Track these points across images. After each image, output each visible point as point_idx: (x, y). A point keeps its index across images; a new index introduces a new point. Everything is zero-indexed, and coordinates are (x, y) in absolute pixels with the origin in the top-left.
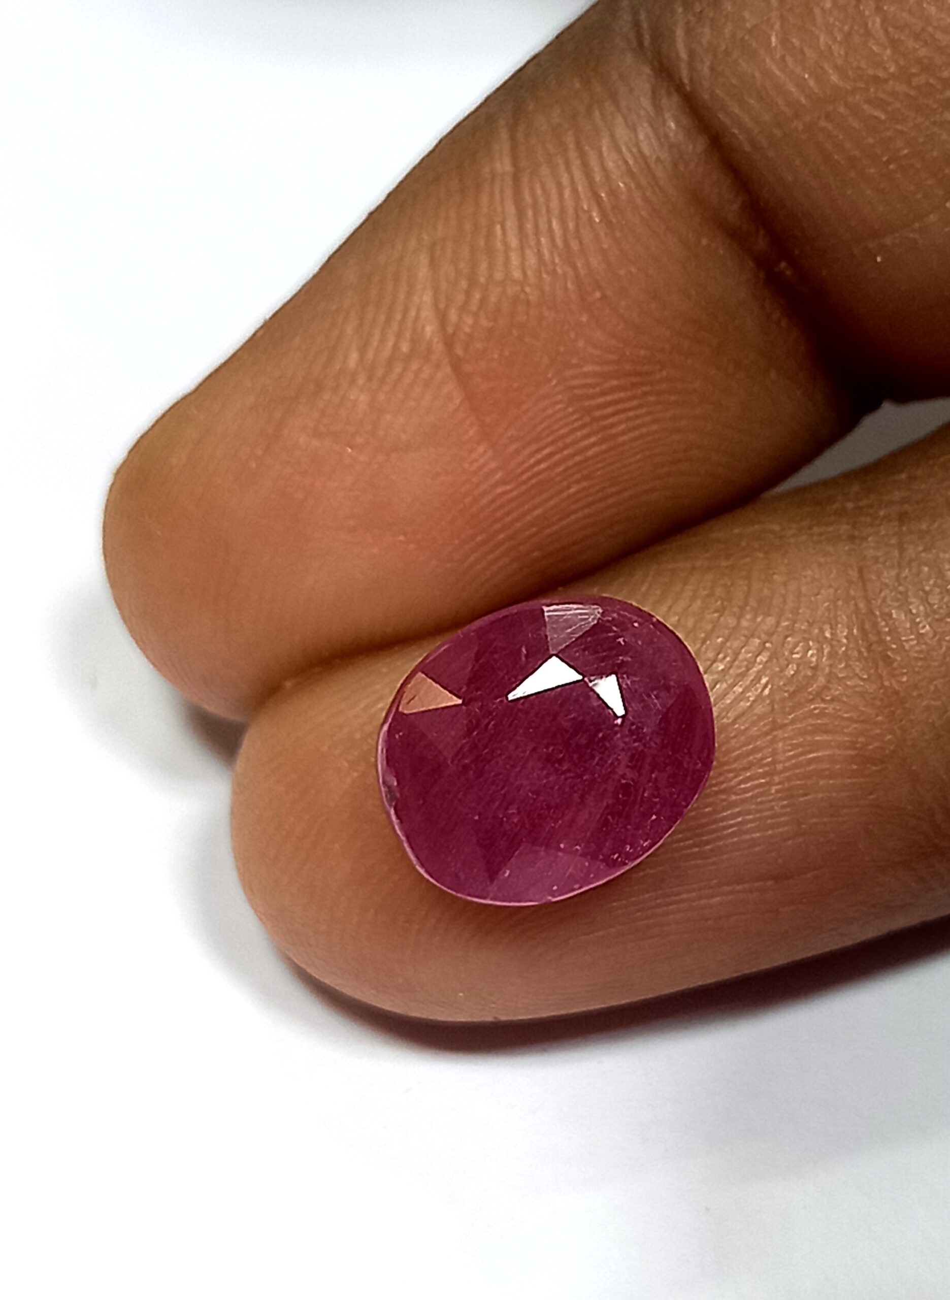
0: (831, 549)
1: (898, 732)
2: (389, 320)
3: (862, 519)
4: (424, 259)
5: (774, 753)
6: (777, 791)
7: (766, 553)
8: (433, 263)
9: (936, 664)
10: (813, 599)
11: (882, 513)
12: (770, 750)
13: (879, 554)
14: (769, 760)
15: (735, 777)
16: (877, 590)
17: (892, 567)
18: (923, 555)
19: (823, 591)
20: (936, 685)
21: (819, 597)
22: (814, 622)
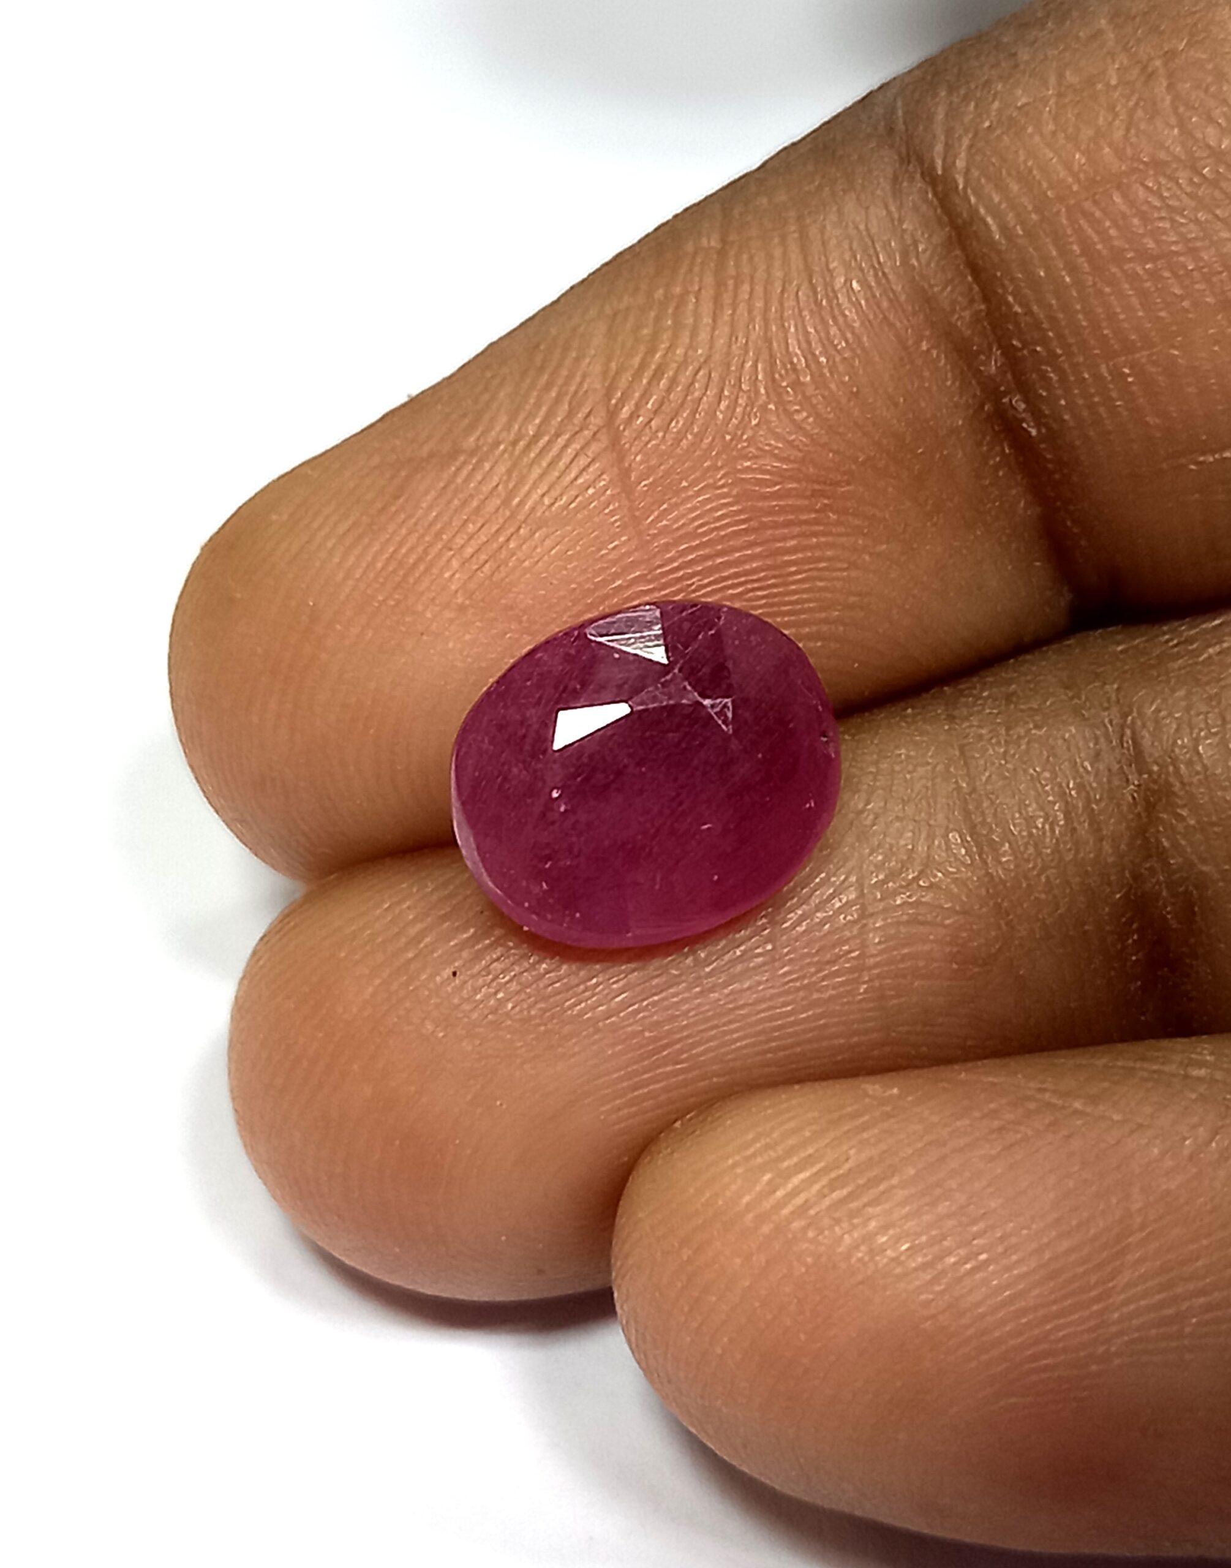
0: (929, 728)
1: (1004, 927)
2: (548, 386)
3: (964, 700)
4: (602, 328)
5: (863, 946)
6: (866, 991)
7: (853, 735)
8: (611, 334)
9: (1049, 851)
10: (908, 776)
11: (985, 694)
12: (858, 941)
13: (983, 732)
14: (857, 953)
15: (818, 972)
16: (981, 769)
17: (999, 743)
18: (1033, 732)
19: (919, 769)
20: (1048, 878)
21: (915, 774)
22: (909, 800)
